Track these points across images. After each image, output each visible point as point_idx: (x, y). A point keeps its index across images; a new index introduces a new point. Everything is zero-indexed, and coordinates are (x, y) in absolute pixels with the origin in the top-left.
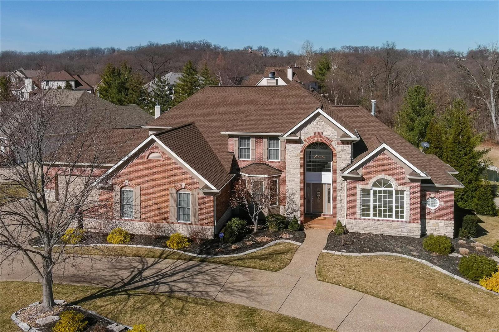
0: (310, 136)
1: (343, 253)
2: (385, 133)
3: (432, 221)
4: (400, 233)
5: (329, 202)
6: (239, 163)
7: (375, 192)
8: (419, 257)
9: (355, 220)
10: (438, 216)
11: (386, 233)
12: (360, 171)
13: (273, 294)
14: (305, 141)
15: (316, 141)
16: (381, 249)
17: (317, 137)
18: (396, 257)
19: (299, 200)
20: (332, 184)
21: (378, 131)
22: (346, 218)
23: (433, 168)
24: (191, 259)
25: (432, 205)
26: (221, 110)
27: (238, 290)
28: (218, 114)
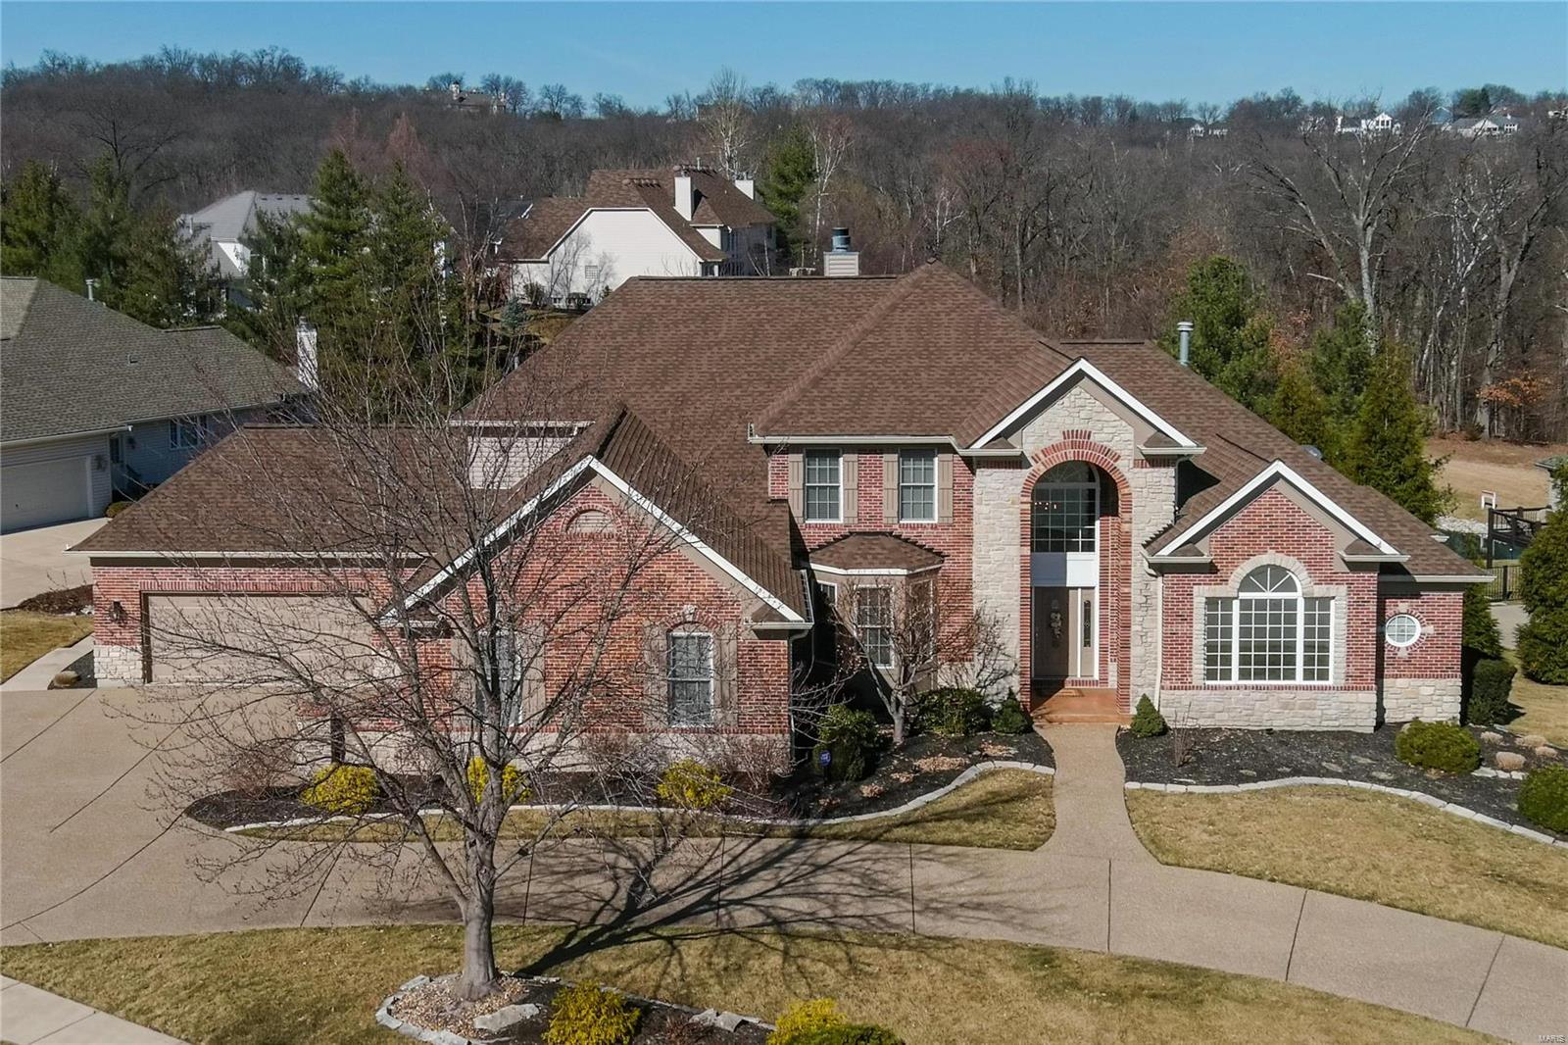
0: (1052, 443)
1: (1191, 788)
2: (1241, 426)
3: (1399, 681)
4: (1318, 720)
5: (1087, 642)
6: (805, 534)
7: (1246, 605)
8: (1398, 783)
9: (1189, 692)
10: (1419, 666)
11: (1279, 724)
12: (1201, 545)
13: (1062, 907)
14: (1036, 459)
15: (1071, 457)
16: (1288, 770)
17: (1073, 445)
18: (1336, 787)
19: (1016, 640)
20: (1097, 590)
21: (1218, 420)
22: (1162, 688)
23: (1399, 528)
24: (765, 832)
25: (1401, 637)
26: (704, 361)
27: (962, 905)
28: (697, 376)
